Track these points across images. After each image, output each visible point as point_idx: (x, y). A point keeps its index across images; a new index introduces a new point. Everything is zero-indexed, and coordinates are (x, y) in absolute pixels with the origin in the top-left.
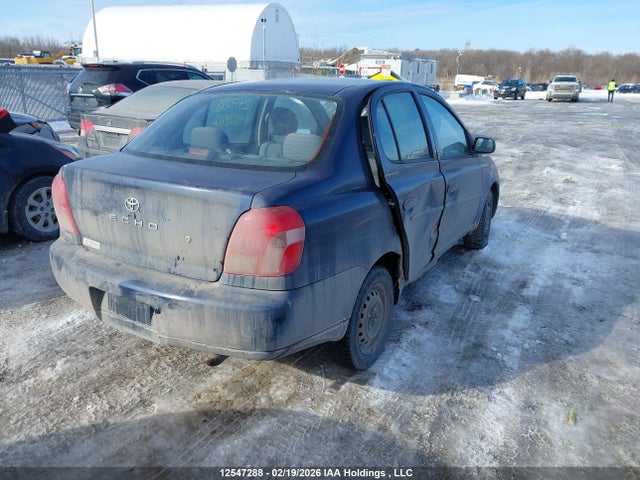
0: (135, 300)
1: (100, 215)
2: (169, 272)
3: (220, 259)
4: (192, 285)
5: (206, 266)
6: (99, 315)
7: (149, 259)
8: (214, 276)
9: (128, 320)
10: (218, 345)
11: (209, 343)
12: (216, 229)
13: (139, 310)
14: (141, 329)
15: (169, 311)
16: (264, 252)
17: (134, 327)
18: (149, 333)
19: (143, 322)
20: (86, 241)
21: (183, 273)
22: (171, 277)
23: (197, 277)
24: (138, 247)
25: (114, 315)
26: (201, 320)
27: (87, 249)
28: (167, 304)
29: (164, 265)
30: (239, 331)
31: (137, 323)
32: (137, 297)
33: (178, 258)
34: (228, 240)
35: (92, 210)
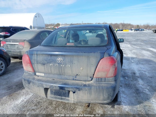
0: (65, 90)
1: (46, 65)
2: (74, 80)
3: (93, 74)
4: (84, 83)
5: (87, 76)
6: (47, 97)
7: (66, 76)
8: (90, 79)
9: (59, 97)
10: (96, 100)
11: (92, 100)
12: (92, 65)
13: (64, 93)
14: (64, 99)
15: (79, 92)
16: (109, 70)
17: (62, 99)
18: (68, 100)
19: (66, 97)
20: (37, 74)
21: (79, 80)
22: (74, 81)
23: (84, 80)
24: (61, 73)
25: (53, 96)
26: (90, 93)
27: (38, 76)
28: (78, 90)
29: (71, 78)
30: (103, 95)
31: (63, 97)
32: (66, 89)
33: (77, 75)
34: (97, 67)
35: (42, 64)
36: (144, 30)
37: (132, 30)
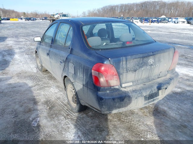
1: (137, 71)
8: (167, 73)
9: (152, 99)
13: (156, 94)
20: (123, 85)
24: (150, 75)
25: (147, 102)
28: (169, 85)
34: (173, 61)
35: (133, 70)
36: (36, 20)
37: (22, 19)
